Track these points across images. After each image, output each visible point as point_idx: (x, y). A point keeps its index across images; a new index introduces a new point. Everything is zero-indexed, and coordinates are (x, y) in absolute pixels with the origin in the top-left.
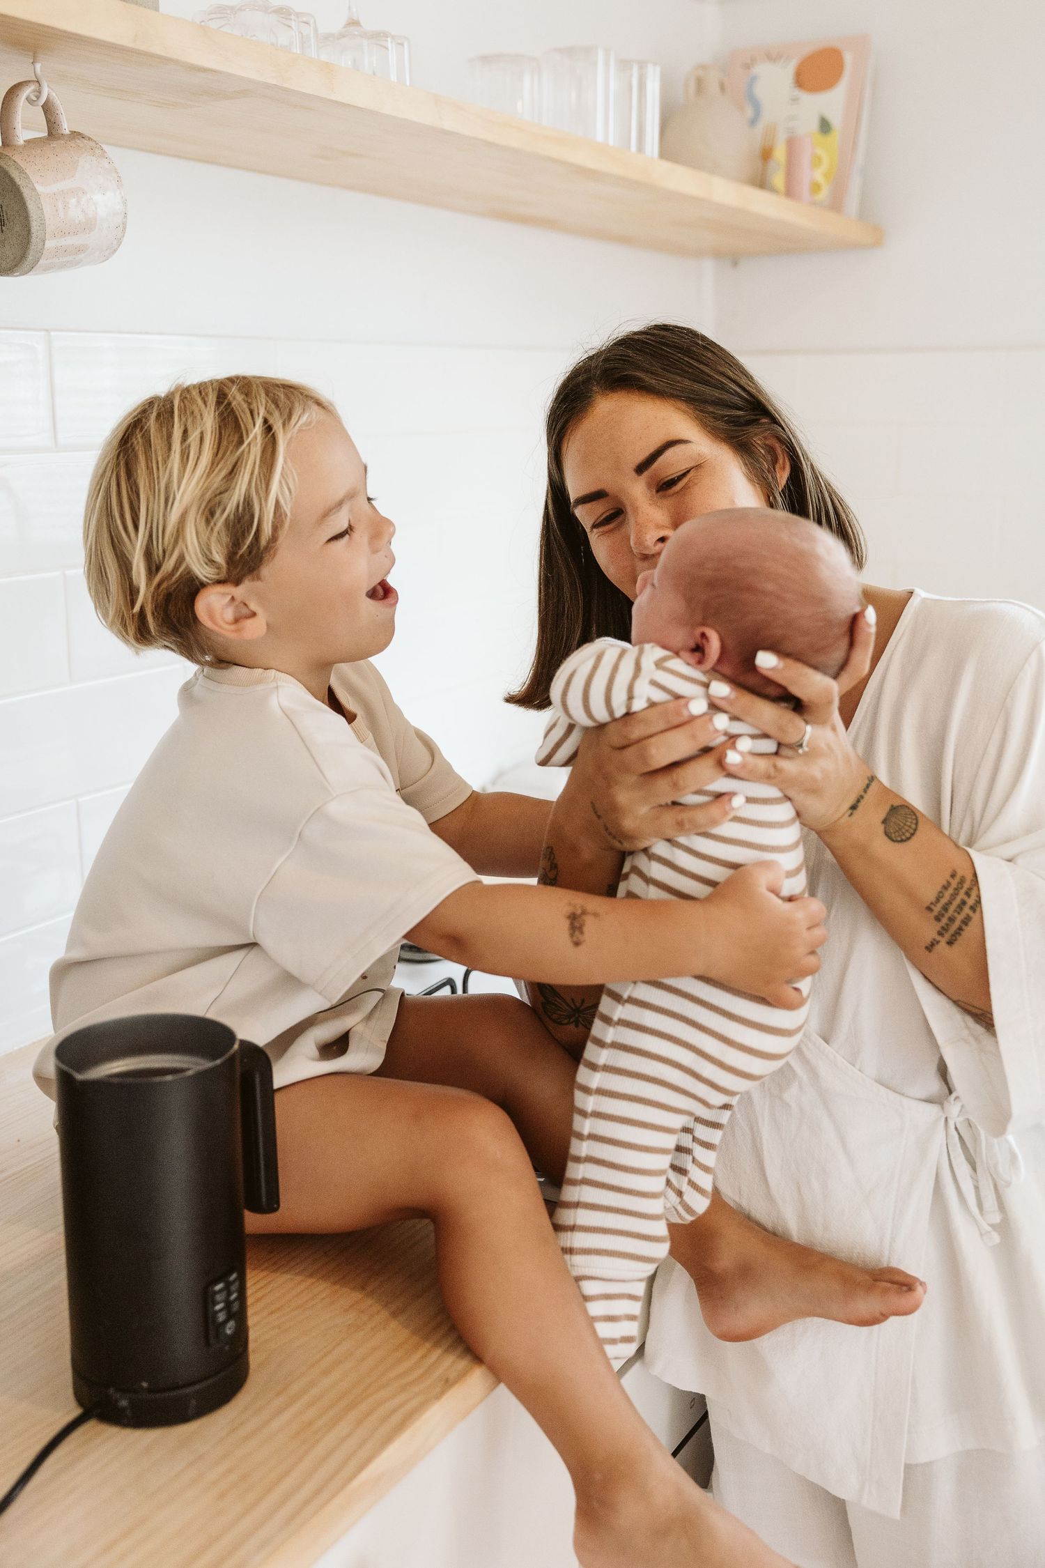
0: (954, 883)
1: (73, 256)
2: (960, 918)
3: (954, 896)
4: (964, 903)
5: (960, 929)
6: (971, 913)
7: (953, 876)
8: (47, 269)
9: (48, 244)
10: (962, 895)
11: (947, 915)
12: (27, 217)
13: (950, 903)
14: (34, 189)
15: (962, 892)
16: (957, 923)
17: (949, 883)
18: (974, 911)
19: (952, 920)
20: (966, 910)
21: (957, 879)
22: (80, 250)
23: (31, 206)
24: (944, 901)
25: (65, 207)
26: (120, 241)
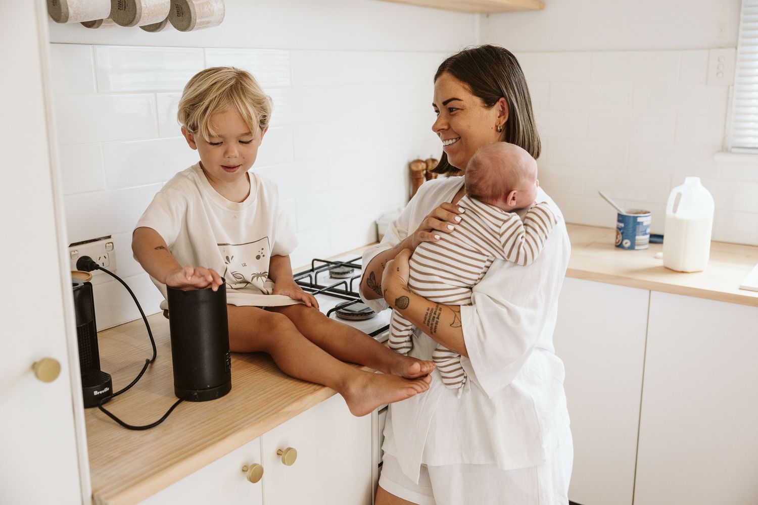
0: (429, 312)
1: (207, 24)
2: (434, 323)
3: (430, 316)
4: (434, 317)
5: (436, 326)
6: (437, 320)
7: (428, 310)
8: (197, 29)
9: (197, 21)
10: (433, 315)
11: (430, 323)
12: (190, 12)
13: (430, 319)
14: (192, 3)
15: (433, 314)
16: (434, 325)
17: (427, 313)
18: (438, 319)
19: (432, 324)
20: (436, 319)
21: (430, 310)
22: (208, 22)
23: (191, 9)
24: (427, 319)
25: (203, 8)
26: (223, 19)
